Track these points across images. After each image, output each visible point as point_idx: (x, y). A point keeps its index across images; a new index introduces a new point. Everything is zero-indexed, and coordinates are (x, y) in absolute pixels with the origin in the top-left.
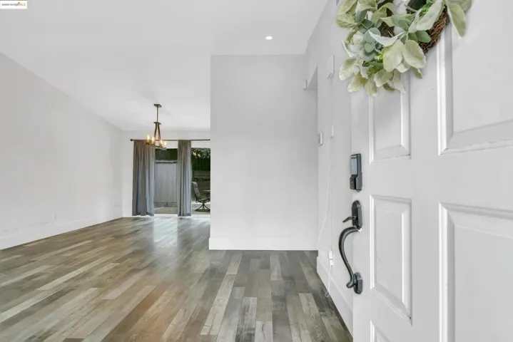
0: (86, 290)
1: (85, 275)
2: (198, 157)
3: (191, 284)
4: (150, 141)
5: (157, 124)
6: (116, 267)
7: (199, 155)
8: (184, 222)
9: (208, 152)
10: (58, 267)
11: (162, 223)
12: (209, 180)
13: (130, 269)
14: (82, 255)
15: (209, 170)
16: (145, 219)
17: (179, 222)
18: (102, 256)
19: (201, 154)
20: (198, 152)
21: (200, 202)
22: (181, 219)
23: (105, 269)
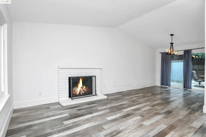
0: (137, 116)
1: (138, 109)
2: (197, 58)
3: (189, 133)
4: (168, 52)
5: (172, 44)
6: (150, 109)
7: (197, 57)
8: (186, 92)
9: (203, 55)
10: (130, 103)
11: (174, 91)
12: (204, 70)
13: (156, 112)
14: (139, 100)
15: (204, 64)
16: (166, 88)
17: (184, 92)
18: (146, 102)
19: (198, 56)
20: (196, 55)
21: (198, 82)
22: (185, 90)
23: (146, 108)
